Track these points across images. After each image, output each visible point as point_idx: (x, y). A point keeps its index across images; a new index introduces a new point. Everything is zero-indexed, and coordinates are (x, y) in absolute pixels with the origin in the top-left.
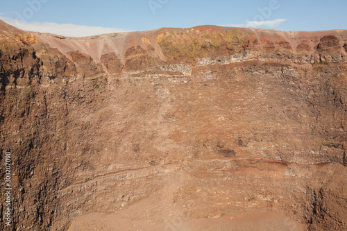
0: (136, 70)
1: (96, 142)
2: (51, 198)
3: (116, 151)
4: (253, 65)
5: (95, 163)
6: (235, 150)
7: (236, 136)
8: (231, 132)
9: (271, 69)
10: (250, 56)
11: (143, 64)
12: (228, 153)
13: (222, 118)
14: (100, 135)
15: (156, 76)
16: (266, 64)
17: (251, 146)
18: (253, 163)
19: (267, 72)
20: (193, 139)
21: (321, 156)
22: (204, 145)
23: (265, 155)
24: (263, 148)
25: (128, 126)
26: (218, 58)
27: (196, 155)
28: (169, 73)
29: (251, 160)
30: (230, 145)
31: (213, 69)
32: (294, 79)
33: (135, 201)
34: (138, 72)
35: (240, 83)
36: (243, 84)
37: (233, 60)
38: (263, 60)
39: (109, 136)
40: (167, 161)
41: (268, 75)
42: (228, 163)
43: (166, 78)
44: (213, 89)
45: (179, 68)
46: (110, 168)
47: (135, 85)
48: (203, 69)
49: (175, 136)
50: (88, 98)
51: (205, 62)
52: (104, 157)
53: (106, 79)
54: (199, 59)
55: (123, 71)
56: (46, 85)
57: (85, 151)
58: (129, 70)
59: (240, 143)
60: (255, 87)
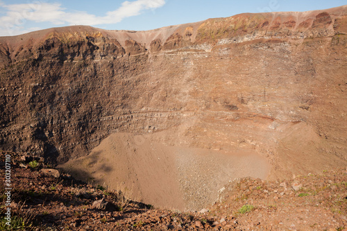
0: (170, 49)
1: (134, 93)
2: (95, 120)
3: (149, 100)
4: (260, 42)
5: (132, 105)
6: (238, 106)
7: (239, 96)
8: (236, 93)
9: (272, 45)
10: (258, 35)
11: (177, 45)
12: (232, 108)
13: (230, 82)
14: (138, 89)
15: (185, 53)
16: (269, 41)
17: (250, 104)
18: (250, 116)
19: (269, 47)
20: (207, 96)
21: (296, 116)
22: (214, 101)
23: (260, 112)
24: (259, 107)
25: (159, 85)
26: (234, 38)
27: (208, 107)
28: (195, 50)
29: (249, 115)
30: (233, 102)
31: (229, 47)
32: (288, 53)
33: (158, 131)
34: (172, 51)
35: (248, 57)
36: (250, 57)
37: (246, 39)
38: (267, 38)
39: (144, 90)
40: (186, 109)
41: (270, 50)
42: (230, 114)
43: (192, 54)
44: (227, 61)
45: (203, 47)
46: (144, 109)
47: (168, 59)
48: (221, 47)
49: (194, 94)
50: (132, 67)
51: (224, 41)
52: (139, 102)
53: (147, 56)
54: (219, 40)
55: (161, 51)
56: (98, 60)
57: (124, 97)
58: (165, 49)
59: (243, 101)
60: (258, 60)
